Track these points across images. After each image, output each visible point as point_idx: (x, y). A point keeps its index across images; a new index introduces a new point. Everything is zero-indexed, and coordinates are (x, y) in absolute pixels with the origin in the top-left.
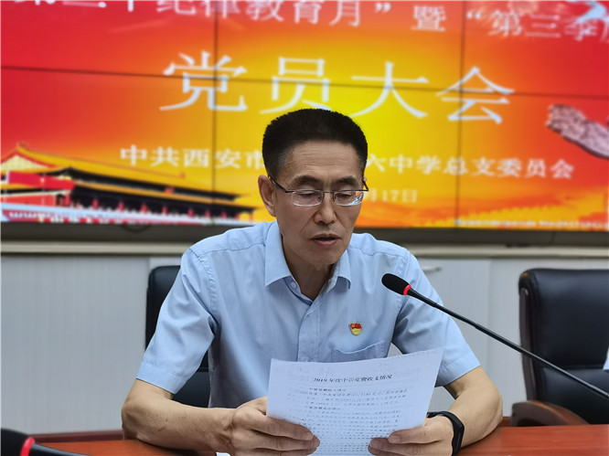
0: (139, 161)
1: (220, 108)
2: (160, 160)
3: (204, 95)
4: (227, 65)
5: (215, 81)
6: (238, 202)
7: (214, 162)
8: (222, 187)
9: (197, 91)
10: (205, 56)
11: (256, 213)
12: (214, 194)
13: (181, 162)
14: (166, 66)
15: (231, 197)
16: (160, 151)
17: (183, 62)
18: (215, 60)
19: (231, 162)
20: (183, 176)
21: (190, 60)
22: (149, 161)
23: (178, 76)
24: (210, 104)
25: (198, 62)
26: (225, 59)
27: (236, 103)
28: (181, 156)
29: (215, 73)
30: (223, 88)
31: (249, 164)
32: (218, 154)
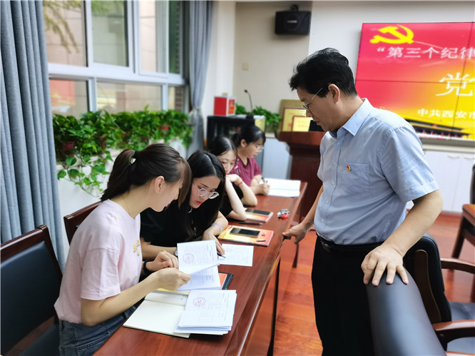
0: (424, 115)
1: (461, 95)
2: (433, 114)
3: (455, 90)
4: (468, 78)
5: (461, 84)
6: (463, 131)
7: (455, 115)
8: (456, 125)
9: (452, 88)
10: (458, 74)
11: (469, 136)
12: (453, 128)
13: (441, 115)
14: (441, 78)
15: (460, 129)
16: (433, 111)
17: (448, 77)
18: (462, 76)
19: (462, 116)
20: (441, 121)
21: (451, 76)
22: (428, 115)
23: (445, 83)
24: (457, 94)
25: (455, 76)
26: (467, 75)
27: (468, 92)
28: (442, 113)
29: (461, 81)
30: (464, 87)
31: (470, 117)
32: (457, 113)
